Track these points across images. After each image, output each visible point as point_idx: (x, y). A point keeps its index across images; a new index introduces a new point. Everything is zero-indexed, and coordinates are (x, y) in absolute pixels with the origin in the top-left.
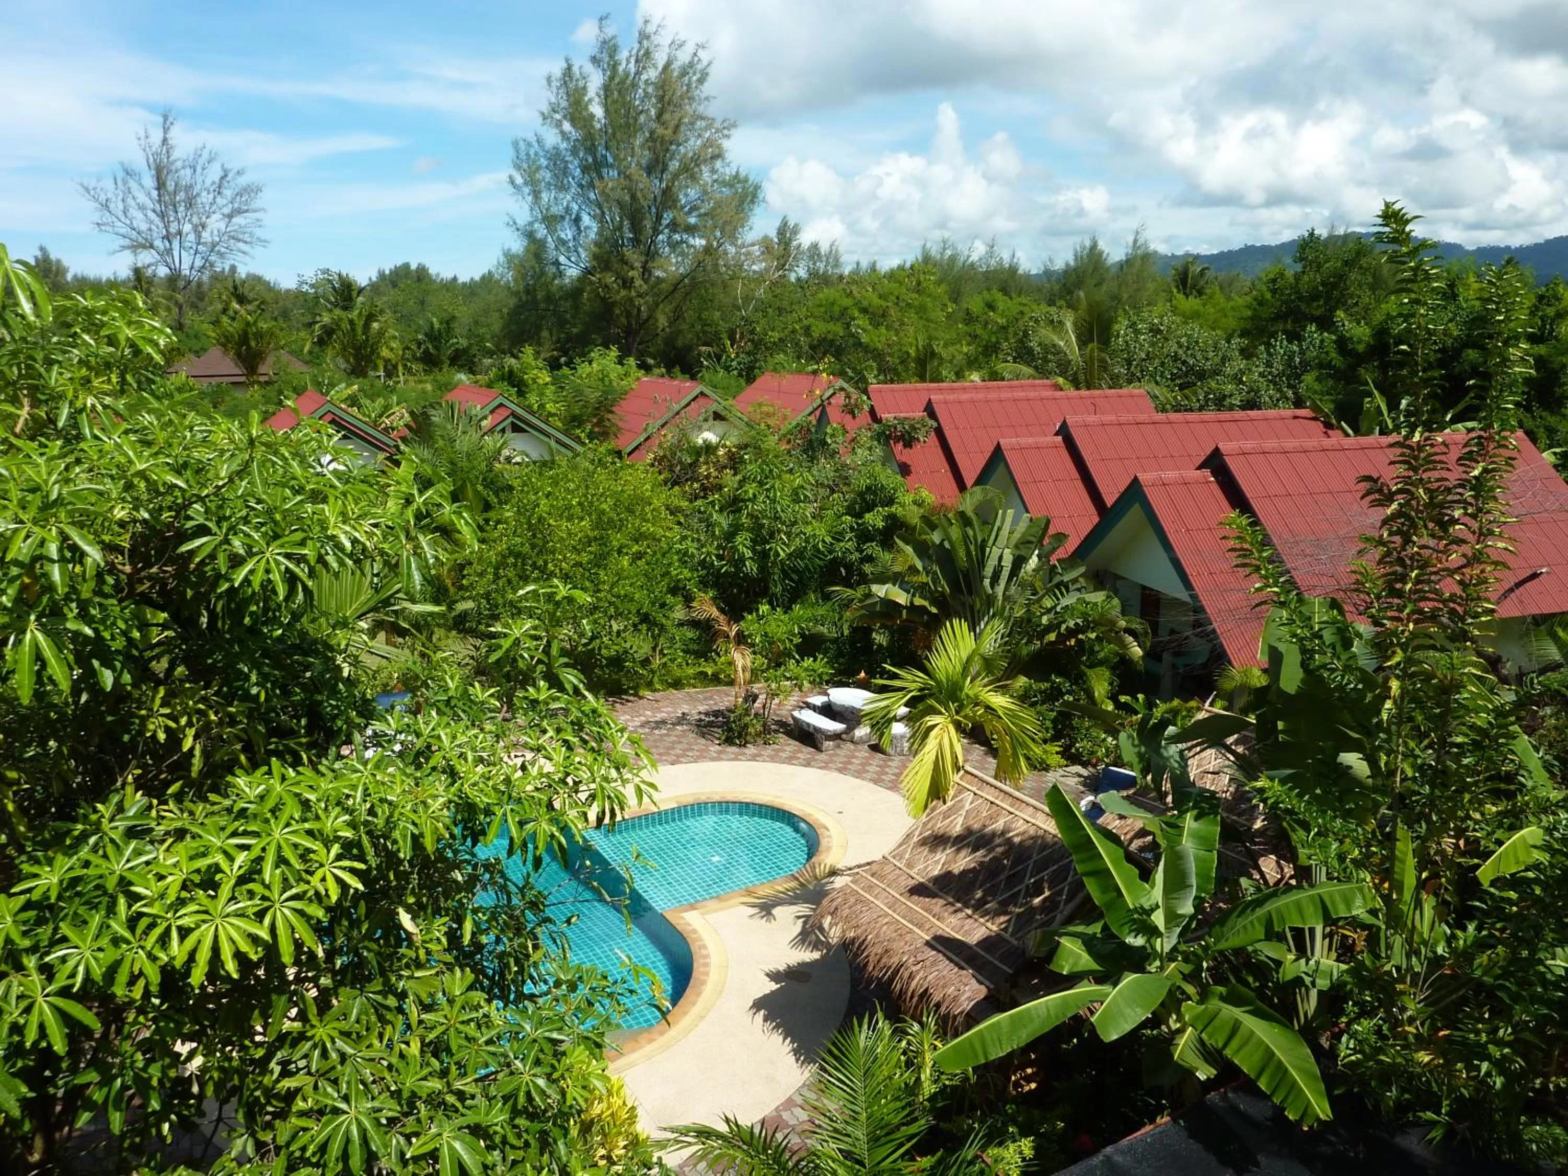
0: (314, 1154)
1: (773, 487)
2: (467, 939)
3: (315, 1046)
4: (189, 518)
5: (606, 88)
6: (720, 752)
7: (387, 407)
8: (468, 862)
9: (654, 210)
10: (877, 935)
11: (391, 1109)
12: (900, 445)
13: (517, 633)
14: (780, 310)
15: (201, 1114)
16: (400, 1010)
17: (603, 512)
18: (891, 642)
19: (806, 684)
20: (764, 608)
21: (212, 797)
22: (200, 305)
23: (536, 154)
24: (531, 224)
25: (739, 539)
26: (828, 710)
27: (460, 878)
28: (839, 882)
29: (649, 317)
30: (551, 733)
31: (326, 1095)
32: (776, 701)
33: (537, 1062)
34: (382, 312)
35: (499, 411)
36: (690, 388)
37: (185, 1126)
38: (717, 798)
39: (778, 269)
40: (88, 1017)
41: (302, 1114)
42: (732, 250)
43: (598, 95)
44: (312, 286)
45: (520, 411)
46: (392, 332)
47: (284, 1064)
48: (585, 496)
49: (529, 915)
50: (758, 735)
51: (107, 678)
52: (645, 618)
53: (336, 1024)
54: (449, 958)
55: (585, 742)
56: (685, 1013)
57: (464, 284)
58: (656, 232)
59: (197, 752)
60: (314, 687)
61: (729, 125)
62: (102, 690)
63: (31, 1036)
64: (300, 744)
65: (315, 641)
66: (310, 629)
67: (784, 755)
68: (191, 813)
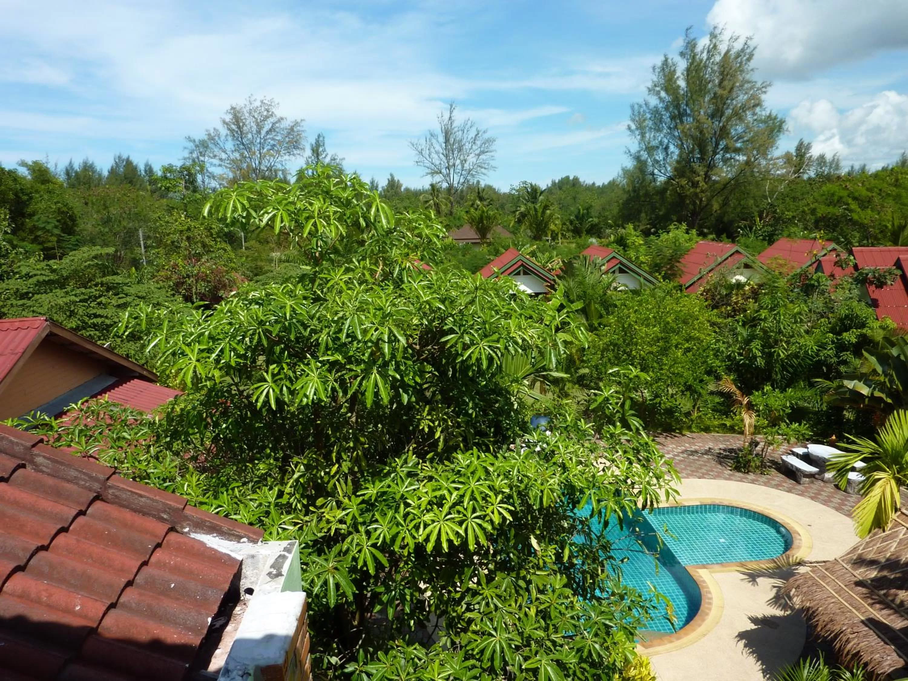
0: (477, 654)
1: (779, 313)
2: (566, 559)
3: (483, 599)
4: (446, 324)
5: (688, 70)
6: (730, 475)
7: (551, 258)
8: (571, 517)
9: (714, 139)
10: (826, 609)
11: (518, 641)
12: (873, 288)
13: (606, 394)
14: (794, 199)
15: (429, 621)
16: (528, 590)
17: (668, 323)
18: (857, 418)
19: (793, 440)
20: (768, 388)
21: (446, 463)
22: (461, 202)
23: (644, 111)
24: (639, 152)
25: (753, 345)
26: (807, 458)
27: (566, 525)
28: (802, 570)
29: (706, 205)
30: (620, 453)
31: (486, 625)
32: (771, 447)
33: (596, 635)
34: (552, 204)
35: (613, 261)
36: (729, 248)
37: (420, 624)
38: (726, 503)
39: (795, 173)
40: (384, 560)
41: (474, 632)
42: (763, 162)
43: (683, 74)
44: (517, 191)
45: (624, 261)
46: (557, 215)
47: (469, 604)
48: (658, 312)
49: (600, 552)
50: (757, 467)
51: (405, 398)
52: (689, 388)
53: (494, 590)
54: (555, 567)
55: (639, 460)
56: (694, 630)
57: (599, 187)
58: (715, 153)
59: (441, 440)
60: (500, 412)
61: (765, 86)
62: (403, 404)
63: (360, 564)
64: (490, 441)
65: (501, 389)
66: (500, 381)
67: (773, 483)
68: (436, 469)
